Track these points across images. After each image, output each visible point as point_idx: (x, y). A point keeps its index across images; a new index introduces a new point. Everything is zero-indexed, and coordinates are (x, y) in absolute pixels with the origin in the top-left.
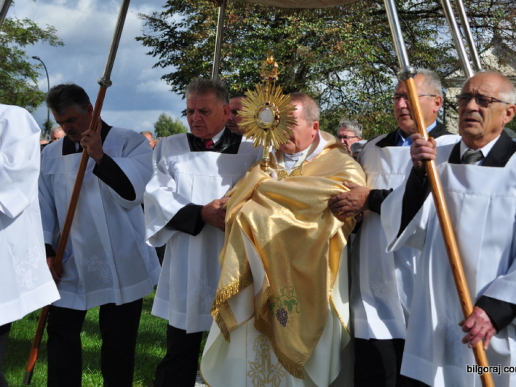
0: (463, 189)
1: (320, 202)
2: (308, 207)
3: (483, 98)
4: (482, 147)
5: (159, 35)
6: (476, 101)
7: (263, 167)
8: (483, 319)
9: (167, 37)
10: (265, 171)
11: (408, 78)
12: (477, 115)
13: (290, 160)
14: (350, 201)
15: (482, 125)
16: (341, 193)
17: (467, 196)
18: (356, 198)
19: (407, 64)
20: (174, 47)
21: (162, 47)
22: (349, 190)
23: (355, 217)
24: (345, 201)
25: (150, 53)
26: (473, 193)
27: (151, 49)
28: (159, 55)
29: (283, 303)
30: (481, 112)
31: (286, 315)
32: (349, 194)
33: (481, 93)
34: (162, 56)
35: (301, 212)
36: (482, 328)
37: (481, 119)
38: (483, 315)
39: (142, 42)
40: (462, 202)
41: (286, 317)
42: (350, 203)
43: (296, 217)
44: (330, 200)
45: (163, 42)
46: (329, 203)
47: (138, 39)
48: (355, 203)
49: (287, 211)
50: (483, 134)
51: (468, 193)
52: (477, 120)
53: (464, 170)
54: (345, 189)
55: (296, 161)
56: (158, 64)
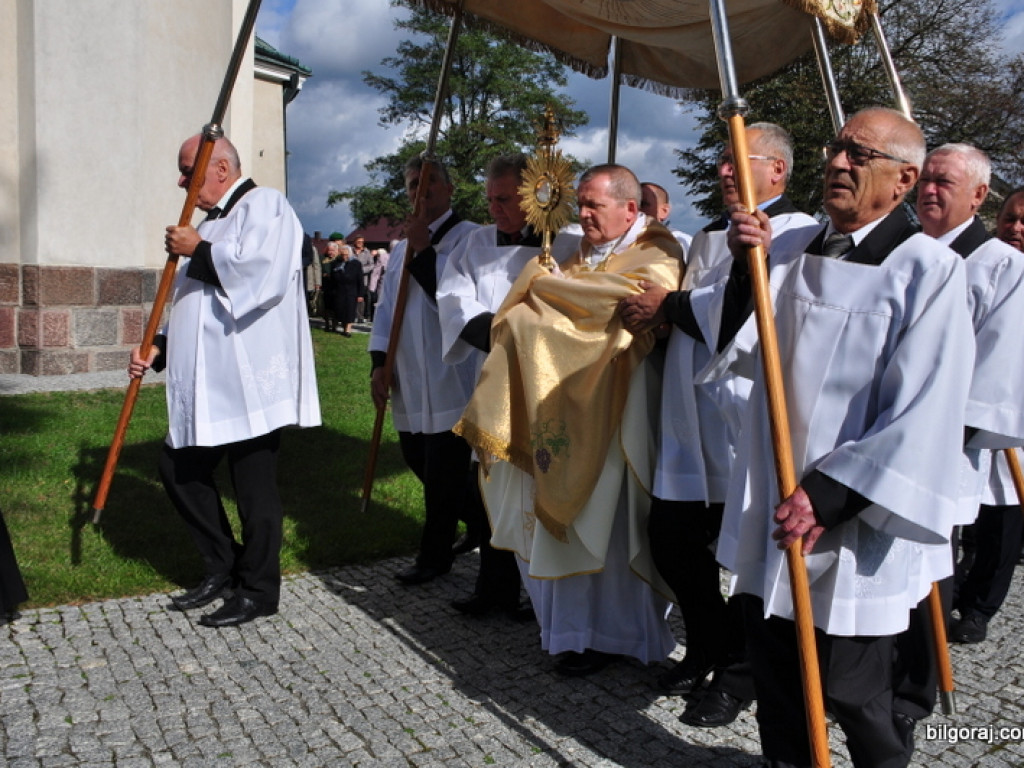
0: (811, 296)
1: (604, 308)
2: (591, 315)
3: (859, 150)
4: (854, 230)
5: (690, 167)
6: (847, 155)
7: (542, 259)
8: (803, 509)
9: (697, 169)
10: (544, 264)
11: (734, 114)
12: (846, 178)
13: (597, 253)
14: (641, 307)
15: (854, 194)
16: (632, 295)
17: (814, 309)
18: (650, 303)
19: (735, 92)
20: (703, 177)
21: (692, 177)
22: (643, 291)
23: (653, 330)
24: (635, 307)
25: (682, 183)
26: (823, 304)
27: (683, 179)
28: (691, 185)
29: (544, 442)
30: (854, 174)
31: (548, 459)
32: (640, 297)
33: (856, 141)
34: (694, 185)
35: (582, 321)
36: (801, 521)
37: (853, 184)
38: (805, 502)
39: (676, 174)
40: (804, 317)
41: (549, 460)
42: (641, 311)
43: (577, 327)
44: (618, 305)
45: (694, 174)
46: (616, 310)
47: (674, 172)
48: (647, 310)
49: (566, 320)
50: (856, 210)
51: (817, 303)
52: (847, 185)
53: (820, 265)
54: (638, 291)
55: (603, 254)
56: (691, 192)
